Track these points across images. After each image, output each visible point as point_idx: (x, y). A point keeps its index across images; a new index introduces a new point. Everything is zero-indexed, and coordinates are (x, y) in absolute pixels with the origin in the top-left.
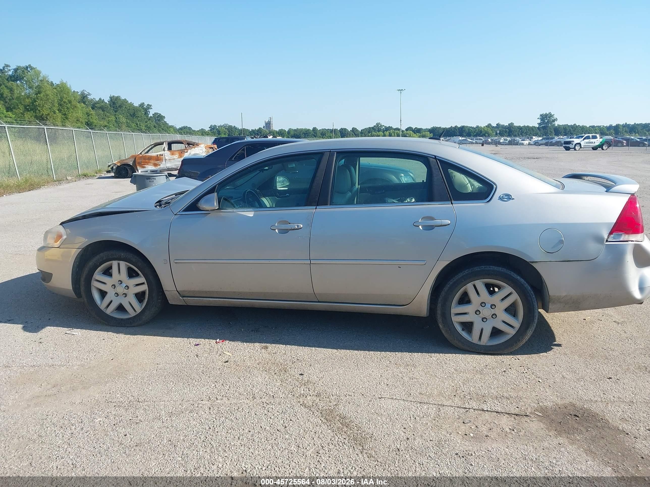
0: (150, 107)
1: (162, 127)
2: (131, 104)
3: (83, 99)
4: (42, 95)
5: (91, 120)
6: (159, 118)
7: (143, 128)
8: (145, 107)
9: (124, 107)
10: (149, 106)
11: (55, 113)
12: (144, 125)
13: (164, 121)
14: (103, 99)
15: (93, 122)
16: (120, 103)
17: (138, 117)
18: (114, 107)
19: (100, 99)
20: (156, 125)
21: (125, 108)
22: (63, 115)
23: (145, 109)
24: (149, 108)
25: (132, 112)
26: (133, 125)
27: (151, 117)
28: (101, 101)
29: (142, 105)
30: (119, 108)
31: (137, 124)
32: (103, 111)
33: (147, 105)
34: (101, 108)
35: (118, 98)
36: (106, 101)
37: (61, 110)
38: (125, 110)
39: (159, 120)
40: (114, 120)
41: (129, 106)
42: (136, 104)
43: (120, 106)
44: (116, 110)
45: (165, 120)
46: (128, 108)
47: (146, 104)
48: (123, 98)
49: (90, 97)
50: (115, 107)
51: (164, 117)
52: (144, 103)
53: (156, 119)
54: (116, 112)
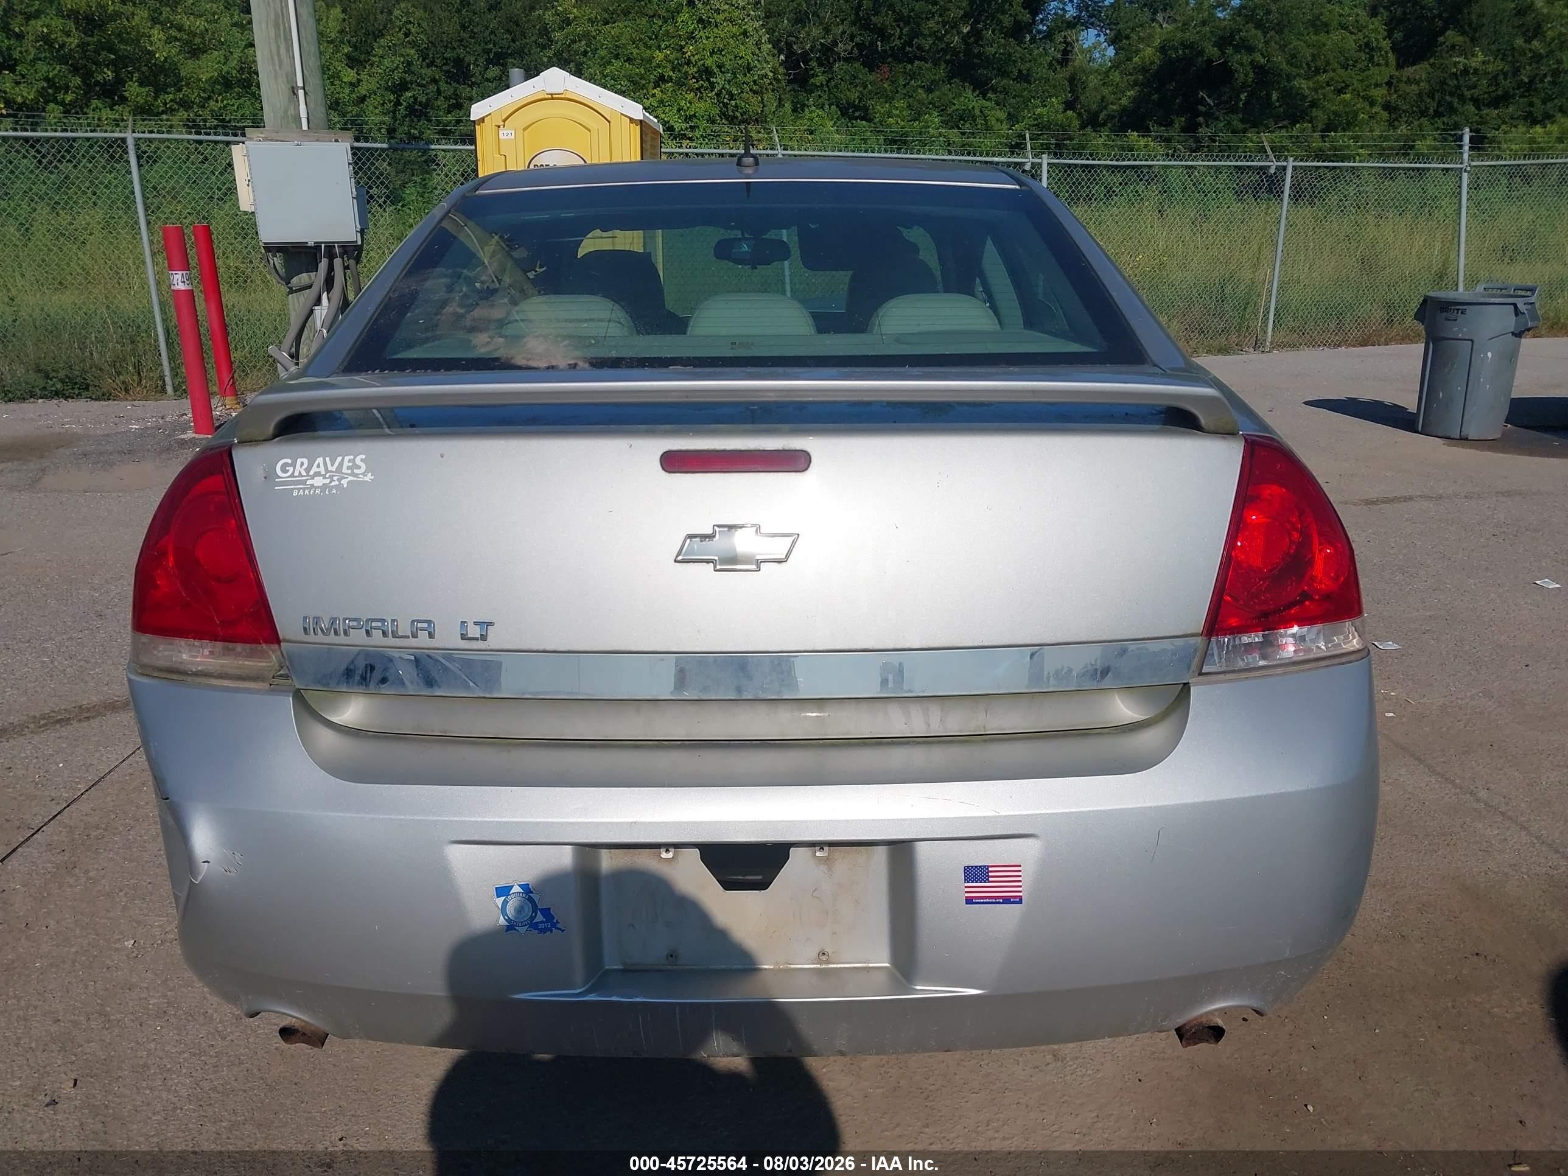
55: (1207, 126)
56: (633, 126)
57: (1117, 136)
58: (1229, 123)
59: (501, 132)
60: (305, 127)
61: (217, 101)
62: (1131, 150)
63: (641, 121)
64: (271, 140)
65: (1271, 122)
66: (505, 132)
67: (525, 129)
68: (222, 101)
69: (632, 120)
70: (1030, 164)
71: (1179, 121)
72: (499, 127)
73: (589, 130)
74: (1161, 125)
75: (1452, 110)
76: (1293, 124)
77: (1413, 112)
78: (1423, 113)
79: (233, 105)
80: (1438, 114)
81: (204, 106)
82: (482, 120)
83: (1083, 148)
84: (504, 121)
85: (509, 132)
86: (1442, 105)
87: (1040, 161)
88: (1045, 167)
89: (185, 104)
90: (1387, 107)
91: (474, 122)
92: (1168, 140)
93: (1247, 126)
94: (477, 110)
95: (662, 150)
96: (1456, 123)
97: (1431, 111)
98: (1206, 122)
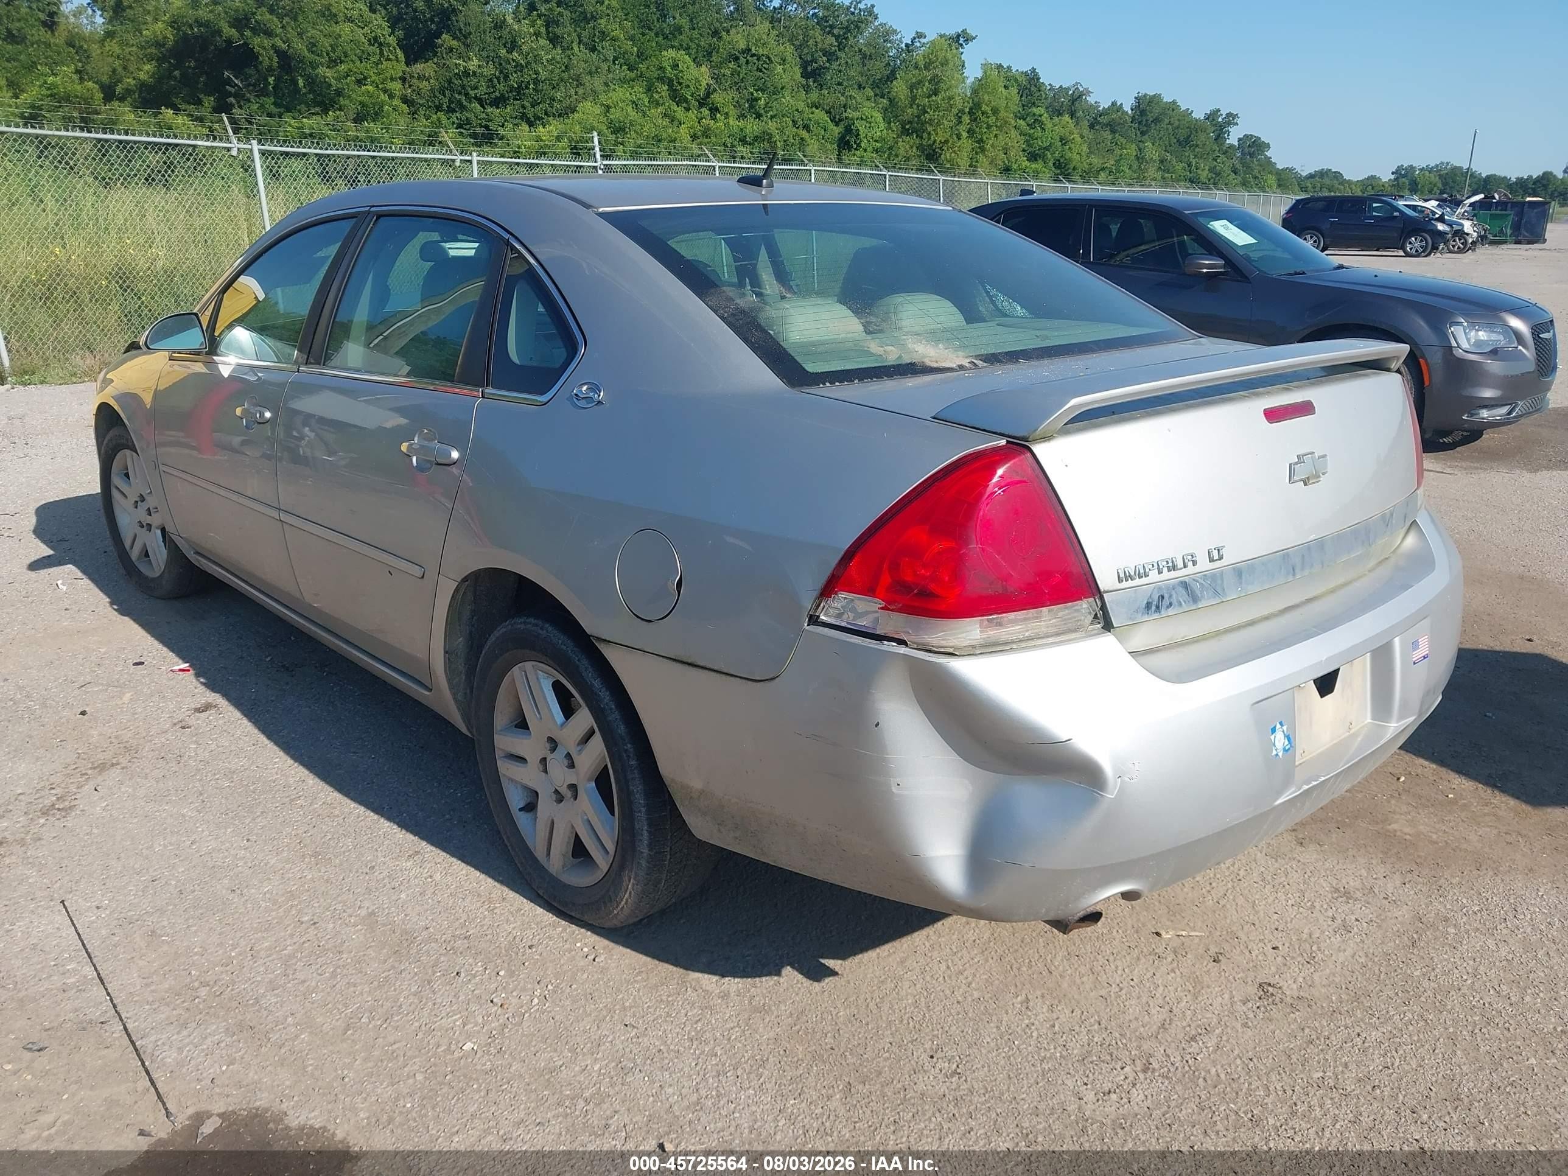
0: (1233, 119)
1: (1256, 172)
2: (1187, 113)
3: (1073, 103)
4: (939, 98)
5: (1068, 155)
6: (1253, 147)
7: (1204, 175)
8: (1220, 120)
9: (1167, 121)
10: (1231, 119)
11: (959, 137)
12: (1207, 168)
13: (1266, 157)
14: (1122, 104)
15: (1070, 160)
16: (1156, 112)
17: (1197, 146)
18: (1140, 123)
19: (1114, 104)
20: (1239, 166)
21: (1169, 123)
22: (976, 142)
23: (1219, 124)
24: (1229, 123)
25: (1182, 133)
26: (1179, 167)
27: (1231, 146)
28: (1115, 107)
29: (1212, 116)
30: (1153, 125)
31: (1190, 165)
32: (1113, 132)
33: (1227, 114)
34: (1111, 125)
35: (1154, 100)
36: (1127, 108)
37: (974, 132)
38: (1167, 129)
39: (1251, 155)
40: (1135, 154)
41: (1179, 120)
42: (1199, 114)
43: (1156, 120)
44: (1145, 129)
45: (1268, 154)
46: (1177, 123)
47: (1224, 112)
48: (1167, 99)
49: (1091, 99)
50: (1144, 123)
51: (1268, 146)
52: (1219, 110)
53: (1246, 150)
54: (1143, 133)
55: (241, 107)
57: (145, 112)
58: (262, 106)
62: (170, 128)
65: (303, 107)
70: (236, 149)
71: (209, 101)
74: (189, 103)
75: (462, 107)
76: (325, 111)
77: (430, 107)
78: (438, 108)
80: (451, 110)
83: (114, 123)
86: (453, 102)
87: (250, 147)
88: (257, 156)
90: (405, 100)
92: (201, 120)
93: (282, 110)
96: (467, 119)
97: (445, 107)
98: (238, 103)
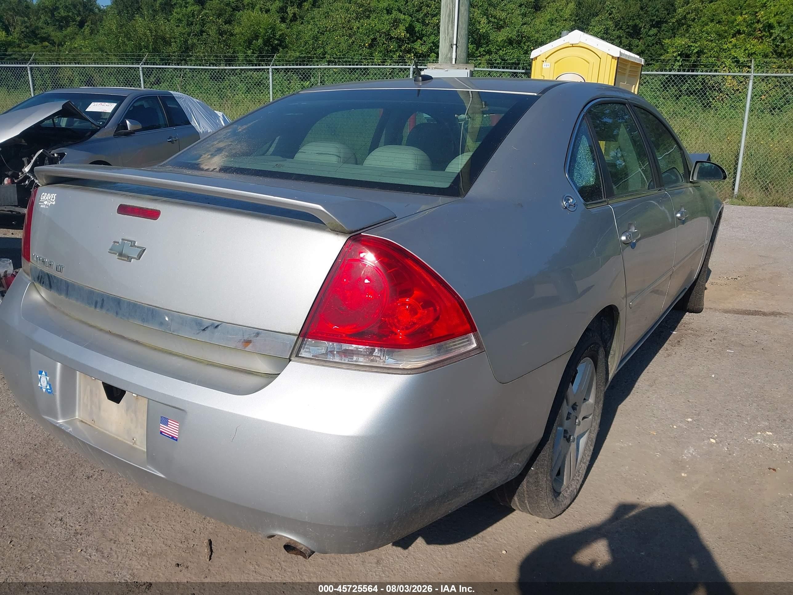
56: (613, 60)
59: (544, 64)
60: (454, 62)
61: (503, 51)
63: (618, 58)
64: (438, 69)
66: (546, 64)
67: (556, 63)
68: (505, 51)
69: (613, 57)
72: (543, 61)
73: (589, 63)
79: (510, 52)
81: (496, 53)
82: (536, 58)
84: (546, 58)
85: (548, 64)
89: (489, 52)
91: (532, 59)
94: (534, 54)
95: (642, 73)
